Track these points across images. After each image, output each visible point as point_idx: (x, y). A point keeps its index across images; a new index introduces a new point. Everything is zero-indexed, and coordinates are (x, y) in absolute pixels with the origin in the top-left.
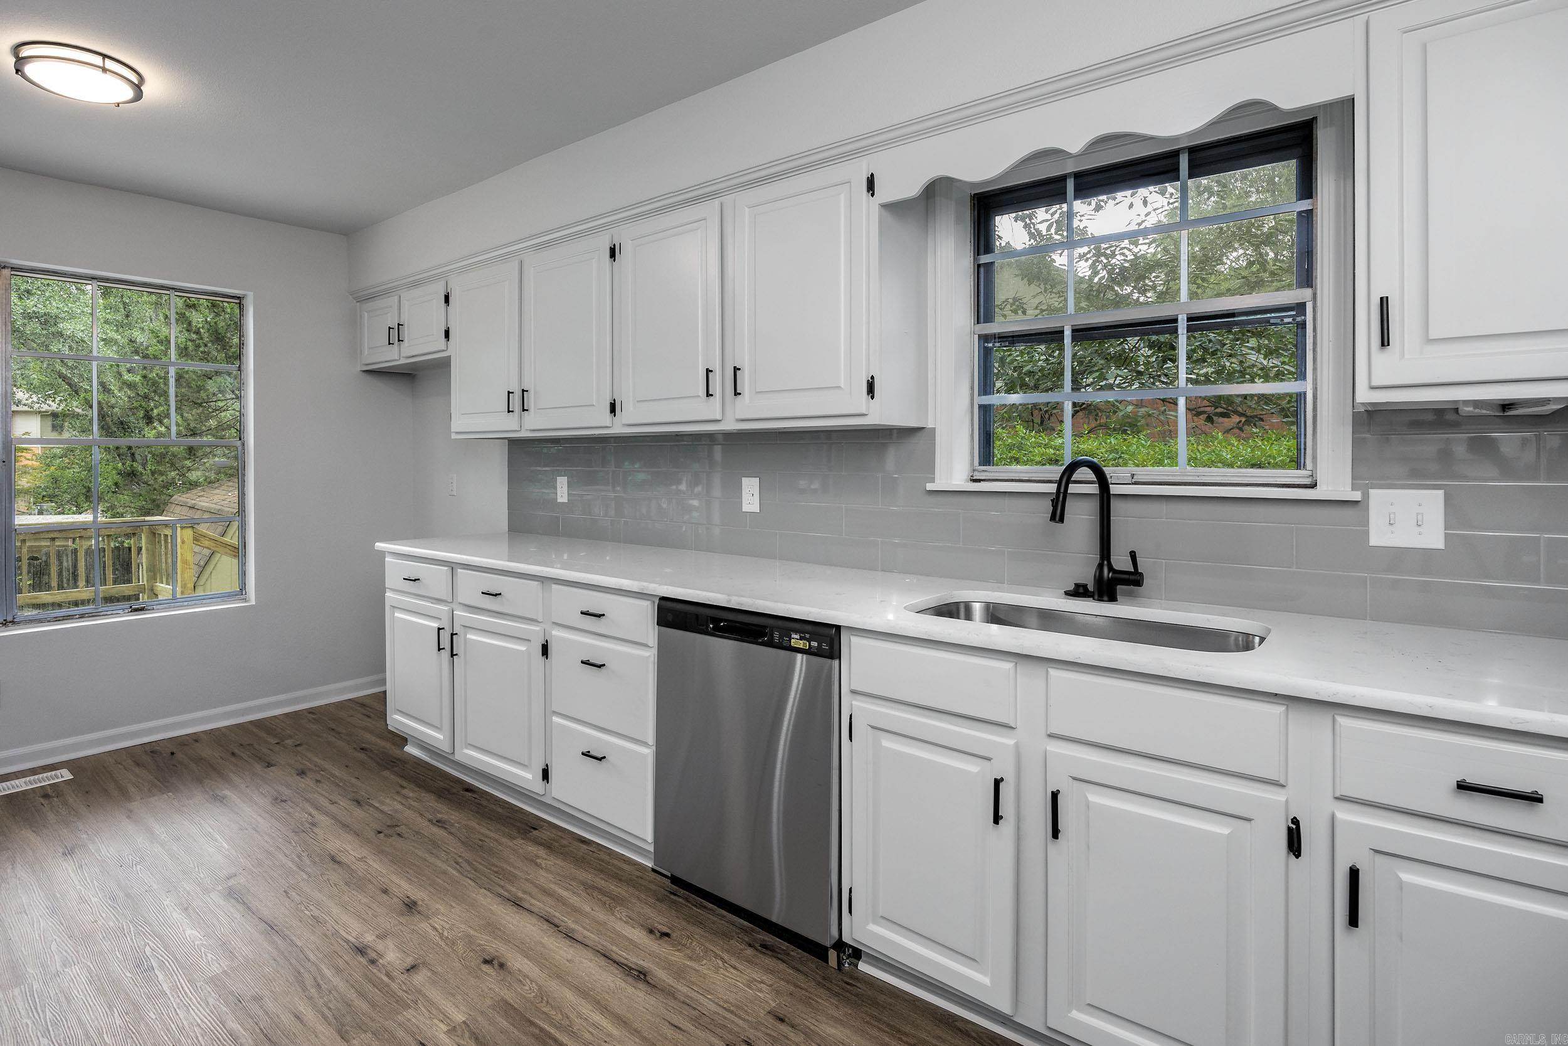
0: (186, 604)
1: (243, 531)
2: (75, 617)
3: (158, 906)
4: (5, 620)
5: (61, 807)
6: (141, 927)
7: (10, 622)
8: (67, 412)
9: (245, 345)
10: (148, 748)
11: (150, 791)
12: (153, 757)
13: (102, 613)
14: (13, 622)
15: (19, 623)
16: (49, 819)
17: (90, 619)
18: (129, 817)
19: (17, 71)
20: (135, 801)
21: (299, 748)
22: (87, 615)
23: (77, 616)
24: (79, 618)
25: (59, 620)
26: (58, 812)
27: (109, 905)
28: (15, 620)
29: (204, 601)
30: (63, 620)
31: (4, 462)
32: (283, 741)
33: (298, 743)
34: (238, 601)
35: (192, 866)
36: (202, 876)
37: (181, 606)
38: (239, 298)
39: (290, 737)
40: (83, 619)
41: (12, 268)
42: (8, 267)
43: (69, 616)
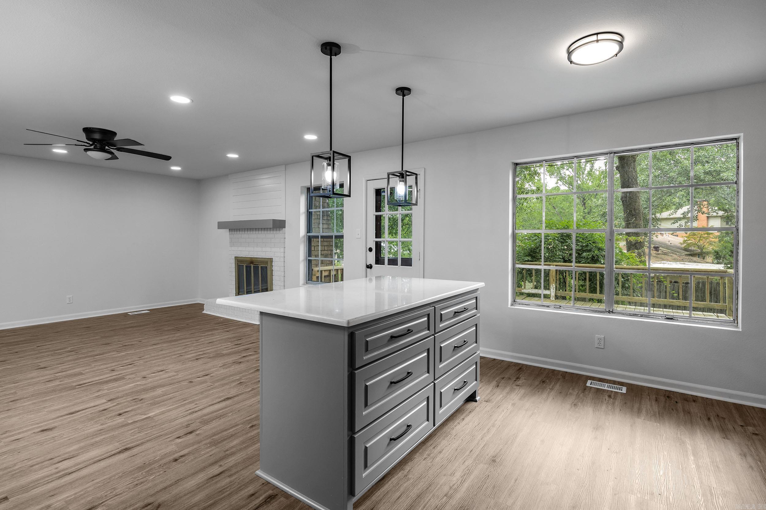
0: (697, 321)
1: (737, 283)
2: (638, 315)
3: (606, 482)
4: (609, 311)
5: (611, 404)
6: (591, 488)
7: (611, 312)
8: (730, 215)
9: (739, 168)
10: (667, 394)
11: (651, 417)
12: (666, 400)
13: (651, 317)
14: (612, 312)
15: (615, 313)
16: (602, 408)
17: (645, 318)
18: (631, 426)
19: (571, 62)
20: (640, 419)
21: (754, 437)
22: (644, 316)
23: (639, 315)
24: (640, 316)
25: (631, 316)
26: (608, 406)
27: (590, 465)
28: (613, 311)
29: (709, 322)
30: (633, 316)
31: (610, 240)
32: (747, 426)
33: (757, 432)
34: (732, 327)
35: (637, 472)
36: (637, 481)
37: (694, 322)
38: (736, 139)
39: (754, 426)
40: (642, 318)
41: (614, 153)
42: (613, 153)
43: (636, 314)
